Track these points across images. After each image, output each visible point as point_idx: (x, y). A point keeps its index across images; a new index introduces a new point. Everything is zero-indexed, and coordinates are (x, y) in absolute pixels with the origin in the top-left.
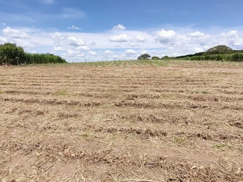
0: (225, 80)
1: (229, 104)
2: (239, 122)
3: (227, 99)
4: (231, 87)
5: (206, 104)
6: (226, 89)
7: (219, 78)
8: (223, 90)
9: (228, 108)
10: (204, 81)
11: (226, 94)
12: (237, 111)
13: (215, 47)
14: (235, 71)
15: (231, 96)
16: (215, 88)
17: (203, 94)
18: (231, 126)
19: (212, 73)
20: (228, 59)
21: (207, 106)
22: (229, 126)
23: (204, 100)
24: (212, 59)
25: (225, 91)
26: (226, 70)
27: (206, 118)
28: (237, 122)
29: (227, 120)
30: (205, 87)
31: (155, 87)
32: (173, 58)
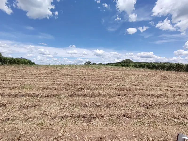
0: (133, 78)
1: (137, 92)
2: (144, 104)
3: (136, 90)
4: (136, 82)
5: (125, 92)
6: (134, 83)
7: (130, 77)
8: (133, 84)
9: (137, 95)
10: (122, 78)
11: (135, 86)
12: (142, 97)
13: (125, 60)
14: (136, 73)
15: (138, 87)
16: (129, 83)
17: (123, 87)
18: (141, 107)
19: (126, 74)
20: (132, 66)
21: (126, 95)
22: (140, 107)
23: (124, 90)
24: (125, 66)
25: (134, 84)
26: (132, 72)
27: (127, 102)
28: (143, 104)
29: (138, 103)
30: (123, 82)
31: (95, 82)
32: (104, 64)
